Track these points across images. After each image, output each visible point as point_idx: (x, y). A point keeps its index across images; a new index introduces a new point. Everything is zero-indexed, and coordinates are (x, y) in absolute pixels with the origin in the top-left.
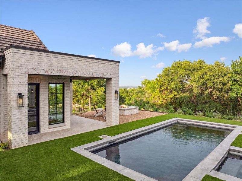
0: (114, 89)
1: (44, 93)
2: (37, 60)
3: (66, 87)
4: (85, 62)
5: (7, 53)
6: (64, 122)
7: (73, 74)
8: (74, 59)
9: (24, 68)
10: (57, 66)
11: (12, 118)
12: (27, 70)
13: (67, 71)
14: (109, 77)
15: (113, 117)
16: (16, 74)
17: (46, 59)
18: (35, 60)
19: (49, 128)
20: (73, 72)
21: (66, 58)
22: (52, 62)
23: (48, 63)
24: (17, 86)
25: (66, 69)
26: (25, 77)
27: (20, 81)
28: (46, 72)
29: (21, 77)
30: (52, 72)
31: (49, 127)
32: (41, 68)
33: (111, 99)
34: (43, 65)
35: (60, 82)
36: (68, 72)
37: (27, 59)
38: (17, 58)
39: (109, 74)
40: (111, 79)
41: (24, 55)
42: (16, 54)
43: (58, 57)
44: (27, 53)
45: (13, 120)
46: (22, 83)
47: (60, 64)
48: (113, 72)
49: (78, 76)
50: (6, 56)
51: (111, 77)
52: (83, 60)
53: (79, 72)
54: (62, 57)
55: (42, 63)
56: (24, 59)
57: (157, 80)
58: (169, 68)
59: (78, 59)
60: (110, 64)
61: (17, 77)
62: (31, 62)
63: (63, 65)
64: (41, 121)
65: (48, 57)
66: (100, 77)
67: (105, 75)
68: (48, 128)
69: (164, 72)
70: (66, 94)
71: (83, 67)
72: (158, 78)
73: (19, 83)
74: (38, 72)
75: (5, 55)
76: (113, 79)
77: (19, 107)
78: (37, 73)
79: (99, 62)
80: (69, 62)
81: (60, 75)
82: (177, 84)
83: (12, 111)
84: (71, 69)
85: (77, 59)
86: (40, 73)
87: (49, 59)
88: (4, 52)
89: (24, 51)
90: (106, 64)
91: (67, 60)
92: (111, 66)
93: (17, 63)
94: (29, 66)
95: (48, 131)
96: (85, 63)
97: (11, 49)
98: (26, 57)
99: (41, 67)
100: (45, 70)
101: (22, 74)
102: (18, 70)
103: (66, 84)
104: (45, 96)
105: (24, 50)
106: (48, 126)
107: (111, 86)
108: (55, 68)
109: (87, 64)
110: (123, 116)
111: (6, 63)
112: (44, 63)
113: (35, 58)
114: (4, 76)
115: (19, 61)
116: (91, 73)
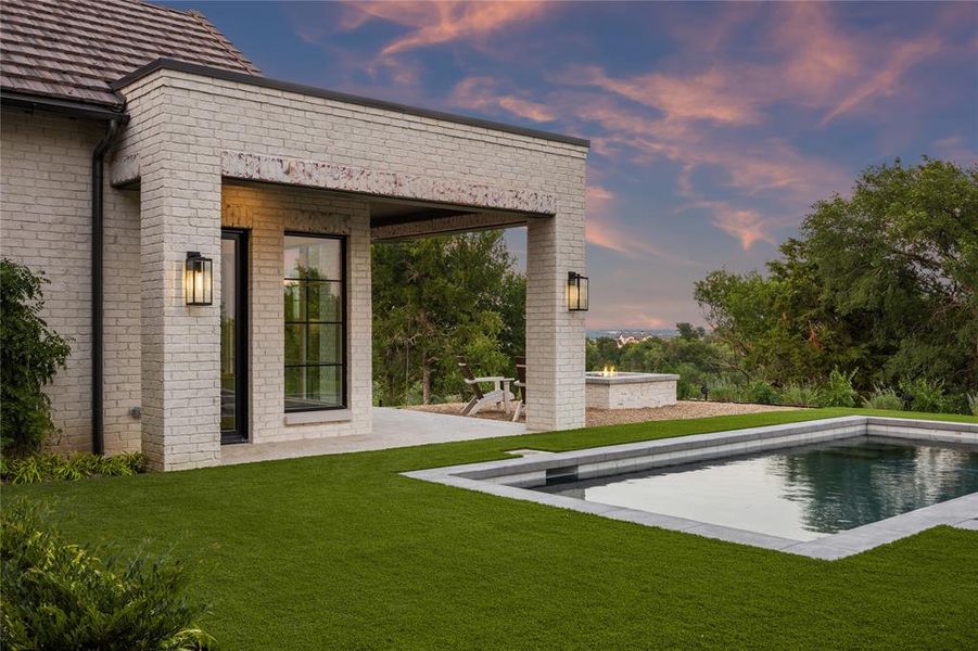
0: (565, 263)
1: (268, 271)
2: (255, 122)
3: (353, 253)
4: (440, 137)
5: (137, 94)
6: (344, 404)
7: (393, 185)
8: (394, 122)
9: (209, 151)
10: (331, 149)
11: (167, 348)
12: (218, 160)
13: (367, 172)
14: (541, 210)
15: (558, 388)
16: (180, 174)
17: (286, 119)
18: (246, 121)
19: (287, 425)
20: (392, 179)
21: (364, 117)
22: (312, 131)
23: (295, 137)
24: (185, 221)
25: (365, 163)
26: (210, 186)
27: (195, 203)
28: (287, 173)
29: (196, 185)
30: (310, 176)
31: (285, 420)
32: (268, 156)
33: (550, 310)
34: (275, 143)
35: (331, 230)
36: (374, 176)
37: (220, 117)
38: (184, 111)
39: (539, 194)
40: (550, 217)
41: (208, 98)
42: (180, 92)
43: (337, 112)
44: (219, 91)
45: (167, 357)
46: (201, 213)
47: (340, 144)
48: (559, 189)
49: (411, 196)
50: (130, 106)
51: (552, 211)
52: (430, 129)
53: (418, 181)
54: (350, 114)
55: (273, 133)
56: (206, 115)
57: (776, 267)
58: (838, 201)
59: (413, 126)
60: (544, 149)
61: (184, 185)
62: (231, 128)
63: (354, 145)
64: (255, 389)
65: (296, 113)
66: (501, 206)
67: (524, 197)
68: (281, 423)
69: (816, 222)
70: (353, 281)
71: (434, 158)
72: (784, 260)
73: (189, 212)
74: (259, 171)
75: (126, 104)
76: (558, 220)
77: (195, 304)
78: (256, 176)
79: (500, 141)
80: (375, 134)
82: (882, 288)
83: (167, 320)
84: (382, 165)
85: (406, 124)
86: (267, 177)
87: (298, 121)
88: (124, 92)
89: (207, 84)
90: (527, 152)
91: (371, 126)
92: (549, 160)
93: (183, 129)
94: (225, 144)
95: (283, 438)
96: (438, 144)
97: (163, 72)
98: (214, 107)
99: (270, 149)
100: (286, 164)
101: (201, 177)
102: (185, 158)
103: (353, 240)
104: (271, 286)
105: (209, 80)
106: (283, 415)
107: (547, 250)
108: (322, 158)
109: (447, 145)
110: (602, 411)
111: (130, 132)
112: (280, 134)
113: (250, 113)
114: (116, 192)
115: (193, 122)
116: (464, 188)
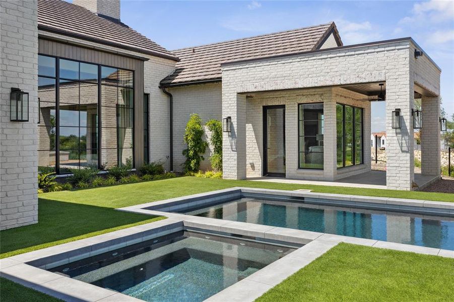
2: (246, 74)
9: (233, 86)
12: (235, 88)
16: (226, 95)
18: (243, 74)
19: (297, 173)
26: (234, 97)
27: (230, 102)
28: (256, 88)
29: (230, 97)
30: (263, 87)
31: (297, 171)
32: (250, 84)
34: (252, 79)
35: (315, 101)
37: (236, 75)
38: (227, 76)
41: (233, 71)
42: (226, 71)
47: (273, 74)
48: (387, 68)
49: (302, 87)
55: (251, 76)
56: (232, 76)
62: (239, 78)
63: (279, 73)
71: (312, 70)
73: (228, 105)
74: (247, 89)
78: (246, 91)
81: (274, 89)
84: (290, 78)
86: (249, 90)
91: (285, 64)
94: (237, 83)
95: (296, 178)
96: (315, 63)
98: (235, 73)
99: (250, 82)
101: (231, 94)
102: (227, 89)
109: (319, 63)
